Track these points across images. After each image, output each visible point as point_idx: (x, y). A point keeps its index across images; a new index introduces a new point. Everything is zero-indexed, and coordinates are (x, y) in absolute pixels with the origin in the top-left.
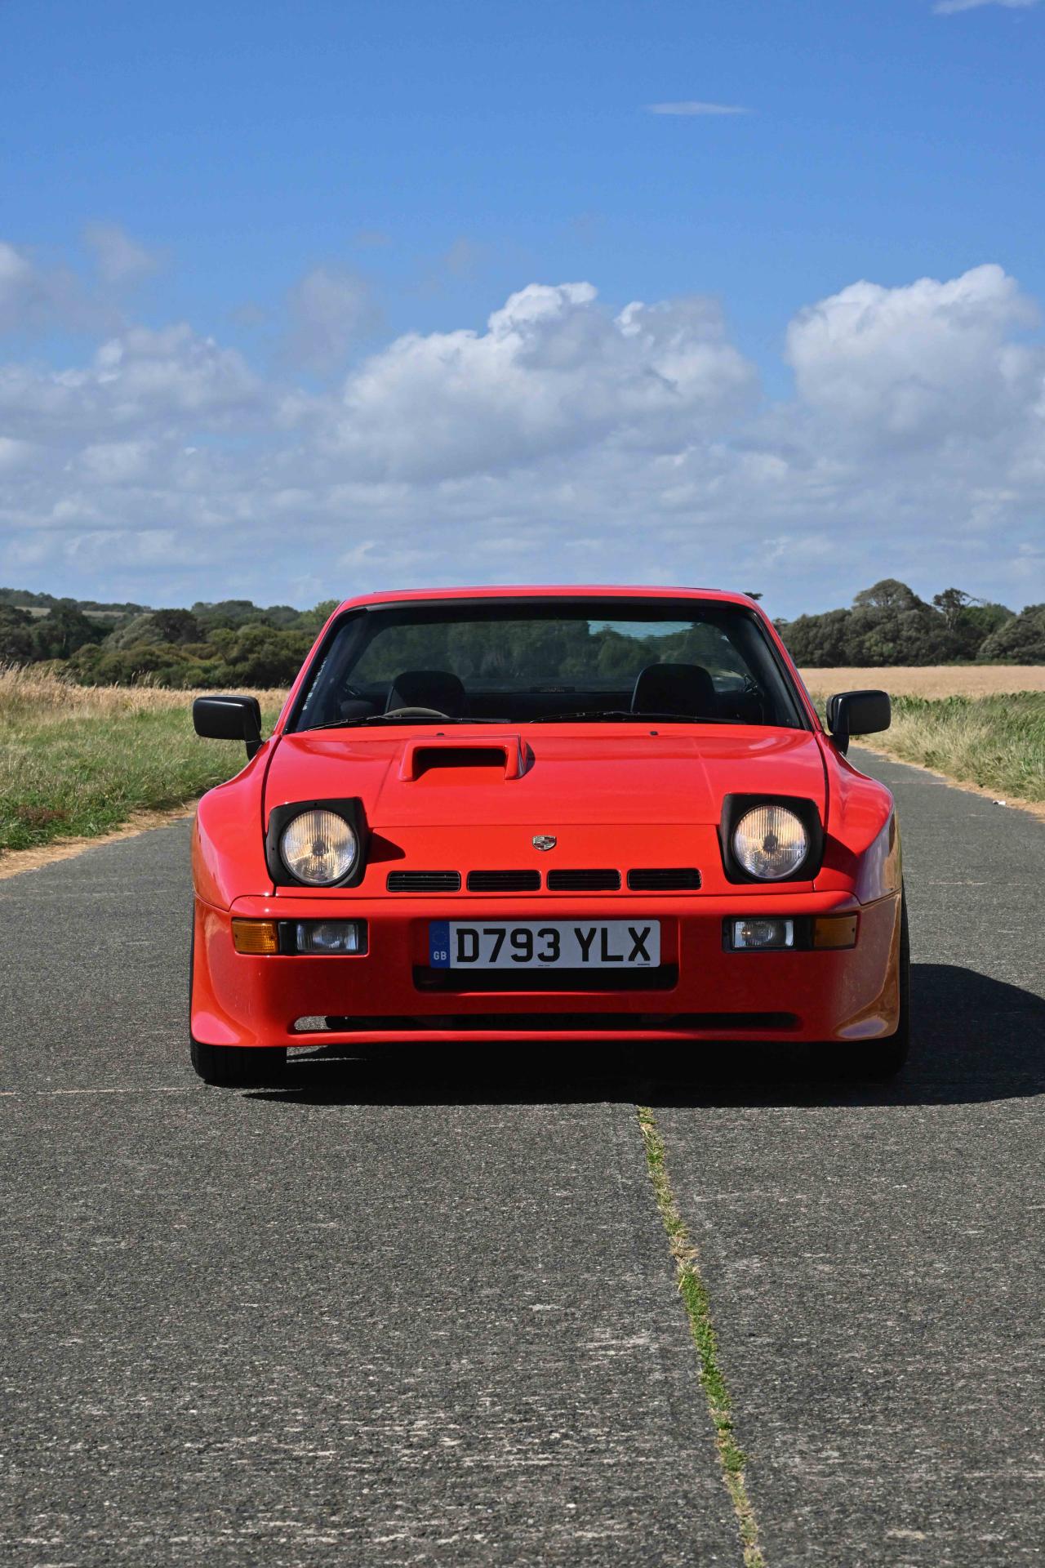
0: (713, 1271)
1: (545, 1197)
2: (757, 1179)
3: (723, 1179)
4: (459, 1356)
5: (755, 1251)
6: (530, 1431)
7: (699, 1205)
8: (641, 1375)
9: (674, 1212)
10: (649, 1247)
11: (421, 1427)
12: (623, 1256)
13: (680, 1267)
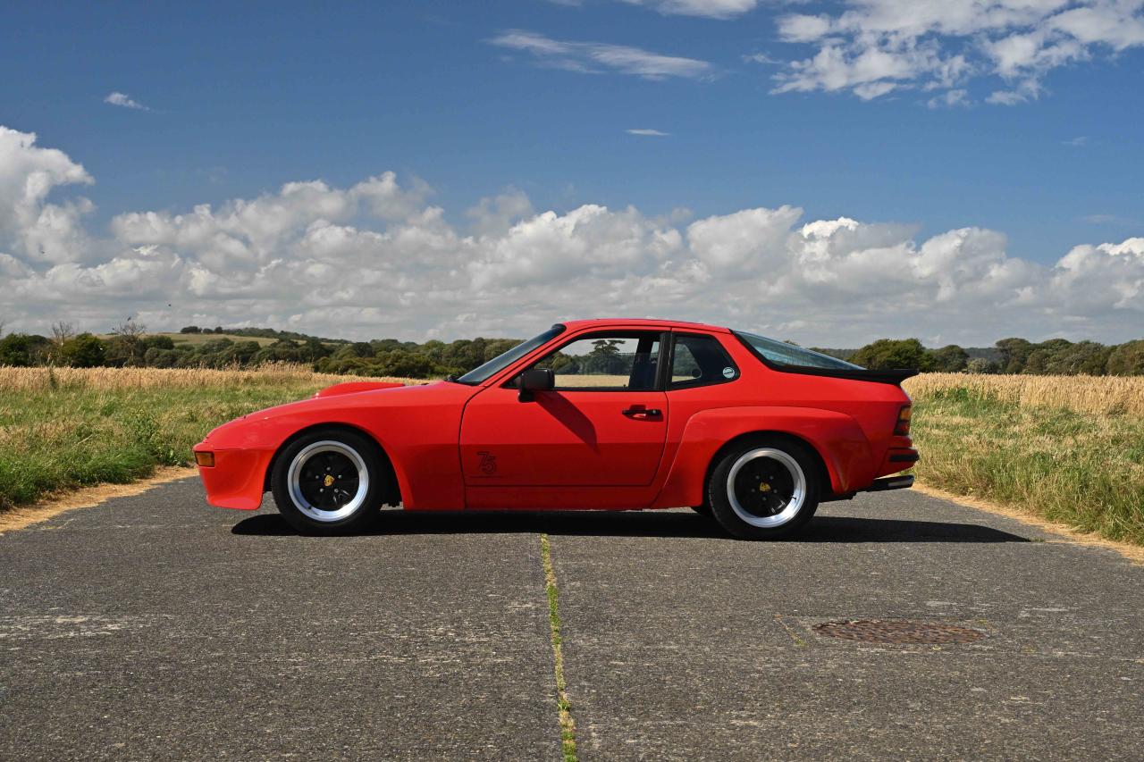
0: (561, 585)
1: (499, 560)
2: (584, 557)
3: (571, 557)
4: (458, 609)
5: (580, 579)
6: (482, 631)
7: (560, 565)
8: (526, 615)
9: (549, 567)
10: (537, 577)
11: (441, 630)
12: (527, 579)
13: (548, 584)
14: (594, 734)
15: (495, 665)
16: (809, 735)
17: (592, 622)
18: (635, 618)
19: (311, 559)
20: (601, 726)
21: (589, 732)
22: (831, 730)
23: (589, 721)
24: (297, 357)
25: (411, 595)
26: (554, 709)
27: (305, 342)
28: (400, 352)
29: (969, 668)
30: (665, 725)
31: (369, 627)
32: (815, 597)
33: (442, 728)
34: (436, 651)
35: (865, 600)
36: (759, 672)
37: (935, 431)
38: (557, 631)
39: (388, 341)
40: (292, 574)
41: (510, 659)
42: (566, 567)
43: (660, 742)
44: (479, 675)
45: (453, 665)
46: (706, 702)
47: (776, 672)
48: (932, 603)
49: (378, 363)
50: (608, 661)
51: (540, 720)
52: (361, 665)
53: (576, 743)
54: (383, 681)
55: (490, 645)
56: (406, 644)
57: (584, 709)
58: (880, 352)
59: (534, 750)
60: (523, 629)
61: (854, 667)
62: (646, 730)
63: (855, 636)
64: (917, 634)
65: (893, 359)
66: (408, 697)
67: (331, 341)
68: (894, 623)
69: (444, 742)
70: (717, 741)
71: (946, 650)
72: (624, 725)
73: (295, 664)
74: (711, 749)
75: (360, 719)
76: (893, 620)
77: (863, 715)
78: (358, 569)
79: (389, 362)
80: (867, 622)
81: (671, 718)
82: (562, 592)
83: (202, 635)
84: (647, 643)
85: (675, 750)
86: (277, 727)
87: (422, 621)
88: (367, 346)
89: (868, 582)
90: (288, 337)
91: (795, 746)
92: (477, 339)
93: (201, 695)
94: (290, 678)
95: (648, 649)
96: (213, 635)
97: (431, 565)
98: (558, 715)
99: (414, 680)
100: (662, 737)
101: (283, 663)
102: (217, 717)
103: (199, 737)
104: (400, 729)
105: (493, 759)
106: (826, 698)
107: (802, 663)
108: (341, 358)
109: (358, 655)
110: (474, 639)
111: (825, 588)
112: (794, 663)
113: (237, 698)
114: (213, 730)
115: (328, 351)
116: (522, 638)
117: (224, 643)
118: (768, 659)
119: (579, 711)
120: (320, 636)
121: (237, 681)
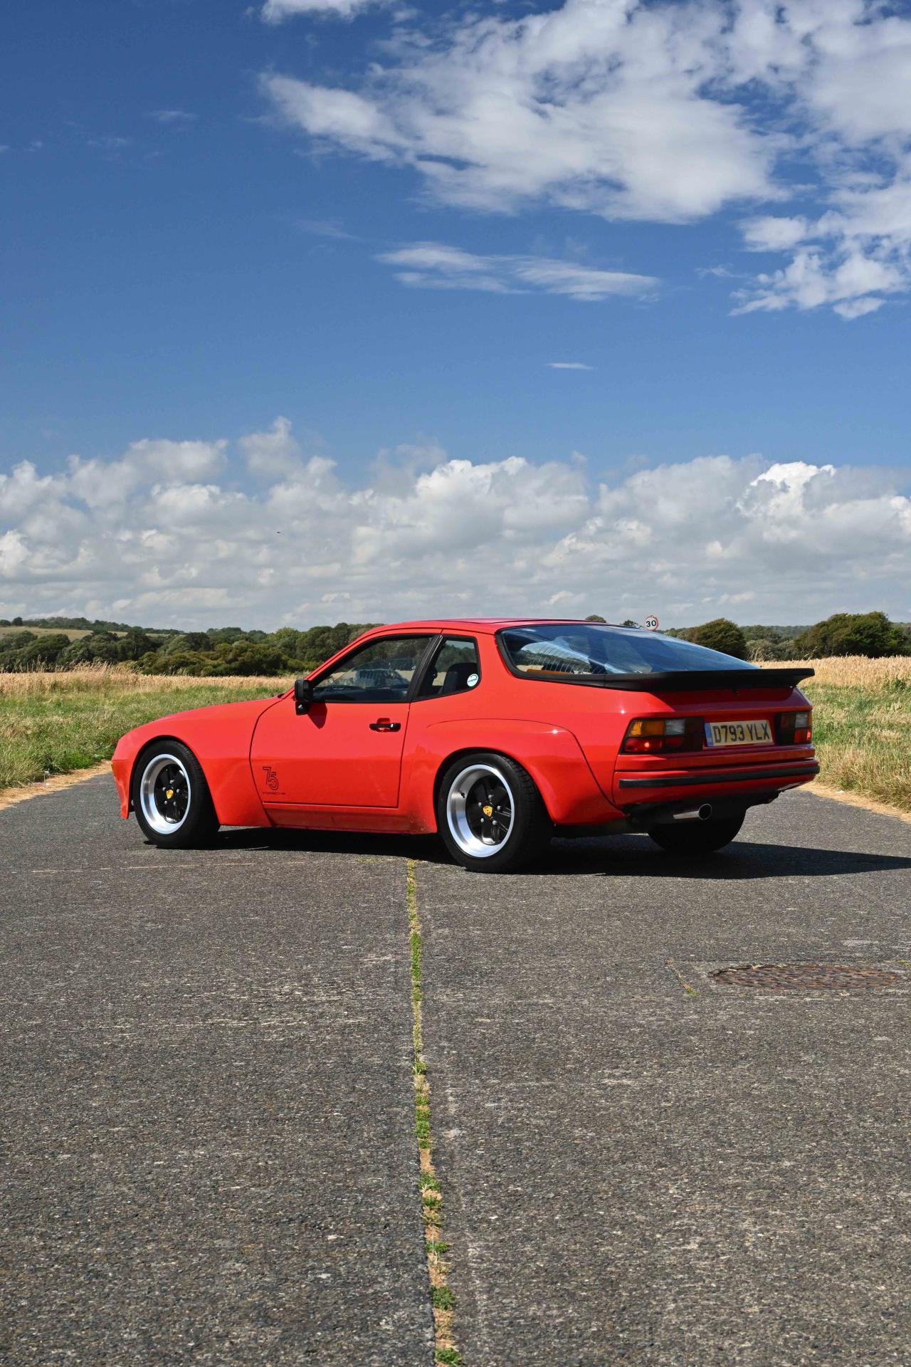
0: (427, 933)
1: (356, 906)
2: (457, 900)
3: (441, 900)
4: (307, 964)
5: (449, 926)
6: (333, 989)
7: (427, 910)
8: (384, 969)
9: (414, 912)
10: (400, 925)
11: (286, 988)
12: (387, 928)
13: (412, 932)
14: (451, 1099)
15: (346, 1026)
16: (687, 1092)
17: (458, 975)
18: (508, 969)
19: (138, 909)
20: (459, 1090)
21: (445, 1097)
22: (711, 1087)
23: (446, 1084)
24: (116, 652)
25: (253, 950)
26: (408, 1073)
27: (125, 634)
28: (245, 644)
29: (876, 1016)
30: (529, 1087)
31: (205, 988)
32: (717, 939)
33: (285, 1096)
34: (280, 1013)
35: (774, 941)
36: (640, 1026)
38: (417, 986)
39: (229, 629)
40: (117, 928)
41: (363, 1019)
42: (434, 912)
43: (522, 1105)
44: (328, 1037)
45: (299, 1027)
46: (577, 1061)
47: (659, 1026)
48: (850, 943)
49: (216, 659)
50: (473, 1018)
51: (392, 1085)
52: (197, 1030)
53: (431, 1108)
54: (220, 1047)
55: (341, 1004)
56: (247, 1005)
57: (442, 1072)
58: (837, 630)
59: (384, 1117)
60: (380, 985)
61: (748, 1018)
62: (508, 1092)
63: (756, 983)
64: (826, 979)
65: (853, 637)
66: (248, 1064)
67: (157, 632)
68: (802, 966)
69: (286, 1111)
70: (584, 1102)
71: (856, 995)
72: (485, 1088)
73: (122, 1031)
74: (576, 1110)
75: (194, 1089)
76: (802, 964)
77: (749, 1070)
78: (193, 920)
79: (230, 656)
80: (772, 966)
81: (538, 1080)
82: (427, 942)
83: (16, 1002)
84: (519, 998)
85: (537, 1113)
86: (104, 1100)
87: (265, 979)
88: (202, 636)
89: (782, 920)
90: (105, 628)
91: (670, 1105)
92: (339, 625)
93: (18, 1069)
94: (116, 1047)
95: (519, 1004)
96: (28, 1001)
97: (278, 914)
98: (412, 1080)
99: (255, 1046)
100: (525, 1100)
101: (108, 1031)
102: (37, 1092)
103: (18, 1113)
104: (239, 1099)
105: (339, 1127)
106: (711, 1053)
107: (691, 1014)
108: (169, 654)
109: (193, 1020)
110: (324, 999)
111: (730, 929)
112: (682, 1015)
113: (58, 1070)
114: (34, 1105)
115: (155, 646)
116: (378, 995)
117: (42, 1010)
118: (654, 1012)
119: (437, 1075)
120: (150, 999)
121: (58, 1052)
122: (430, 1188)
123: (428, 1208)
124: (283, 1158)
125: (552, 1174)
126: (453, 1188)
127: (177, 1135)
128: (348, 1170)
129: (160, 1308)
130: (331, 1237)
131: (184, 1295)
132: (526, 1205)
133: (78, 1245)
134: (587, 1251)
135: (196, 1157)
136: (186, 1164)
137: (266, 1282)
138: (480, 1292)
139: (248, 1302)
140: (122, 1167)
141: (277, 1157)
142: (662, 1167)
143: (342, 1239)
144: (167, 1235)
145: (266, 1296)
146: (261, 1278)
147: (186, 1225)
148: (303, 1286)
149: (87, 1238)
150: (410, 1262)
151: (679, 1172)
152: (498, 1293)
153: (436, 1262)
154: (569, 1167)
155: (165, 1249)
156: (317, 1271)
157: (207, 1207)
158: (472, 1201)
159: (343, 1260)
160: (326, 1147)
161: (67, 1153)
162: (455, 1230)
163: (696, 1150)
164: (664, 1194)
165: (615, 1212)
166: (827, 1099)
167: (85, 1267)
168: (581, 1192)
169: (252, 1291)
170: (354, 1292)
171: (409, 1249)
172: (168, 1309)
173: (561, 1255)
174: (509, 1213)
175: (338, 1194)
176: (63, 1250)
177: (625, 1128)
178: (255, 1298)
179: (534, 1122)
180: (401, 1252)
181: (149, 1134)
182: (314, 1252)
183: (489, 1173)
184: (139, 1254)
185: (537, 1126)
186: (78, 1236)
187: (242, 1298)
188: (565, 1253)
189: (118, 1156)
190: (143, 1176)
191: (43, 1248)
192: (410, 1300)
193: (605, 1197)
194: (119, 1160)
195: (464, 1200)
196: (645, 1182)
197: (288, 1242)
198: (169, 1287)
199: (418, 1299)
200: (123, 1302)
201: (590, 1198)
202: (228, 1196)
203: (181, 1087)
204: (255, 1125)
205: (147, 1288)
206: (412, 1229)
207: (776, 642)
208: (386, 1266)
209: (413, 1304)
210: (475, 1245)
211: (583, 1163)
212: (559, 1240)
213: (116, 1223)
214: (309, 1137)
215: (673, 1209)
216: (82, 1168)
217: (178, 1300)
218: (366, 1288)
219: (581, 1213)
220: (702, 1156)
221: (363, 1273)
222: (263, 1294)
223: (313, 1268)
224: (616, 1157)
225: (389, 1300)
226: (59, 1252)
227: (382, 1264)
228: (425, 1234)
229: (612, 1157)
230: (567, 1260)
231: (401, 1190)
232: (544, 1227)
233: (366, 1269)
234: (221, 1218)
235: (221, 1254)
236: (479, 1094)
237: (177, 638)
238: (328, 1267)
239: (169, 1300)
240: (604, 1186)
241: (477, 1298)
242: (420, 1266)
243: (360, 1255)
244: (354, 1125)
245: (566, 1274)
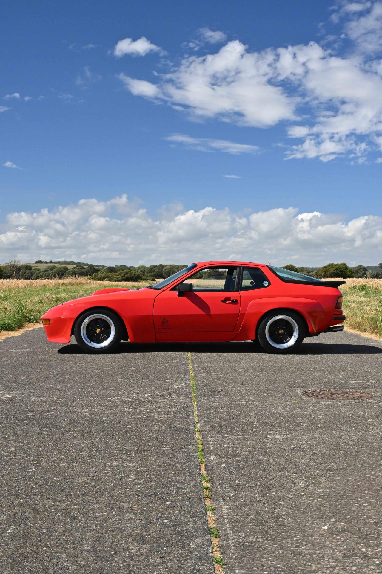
0: (196, 376)
1: (170, 365)
2: (206, 362)
3: (200, 363)
4: (153, 387)
5: (204, 373)
6: (163, 397)
7: (196, 366)
8: (182, 389)
9: (191, 367)
10: (186, 372)
11: (146, 396)
12: (182, 373)
13: (191, 375)
14: (210, 442)
15: (169, 412)
16: (301, 442)
17: (209, 392)
18: (227, 390)
19: (91, 364)
20: (213, 439)
21: (208, 442)
22: (309, 439)
23: (208, 436)
24: (84, 273)
25: (133, 381)
26: (193, 431)
27: (87, 267)
28: (128, 271)
29: (367, 411)
30: (240, 438)
31: (116, 395)
32: (303, 379)
33: (147, 440)
34: (144, 406)
35: (324, 381)
36: (279, 413)
37: (353, 305)
38: (194, 396)
39: (122, 266)
40: (83, 372)
41: (175, 409)
42: (198, 367)
43: (238, 446)
44: (162, 416)
45: (151, 412)
46: (257, 428)
47: (286, 414)
48: (352, 382)
49: (118, 276)
50: (216, 409)
51: (188, 436)
52: (113, 412)
53: (203, 446)
54: (122, 419)
55: (166, 403)
56: (131, 403)
57: (206, 431)
58: (330, 269)
59: (186, 450)
60: (180, 395)
61: (319, 411)
62: (232, 440)
63: (319, 397)
64: (345, 396)
65: (335, 271)
66: (133, 427)
67: (98, 266)
68: (335, 391)
69: (148, 447)
70: (262, 445)
71: (358, 403)
72: (223, 438)
73: (85, 412)
74: (259, 448)
75: (112, 437)
76: (335, 389)
77: (323, 432)
78: (111, 369)
79: (123, 275)
80: (324, 390)
81: (243, 435)
82: (197, 379)
83: (46, 400)
84: (232, 401)
85: (244, 449)
86: (78, 441)
87: (138, 392)
88: (113, 268)
89: (325, 372)
90: (80, 265)
91: (294, 447)
92: (160, 265)
93: (46, 427)
94: (83, 419)
95: (233, 404)
96: (50, 399)
97: (142, 367)
98: (195, 434)
99: (135, 419)
100: (239, 443)
101: (80, 412)
102: (53, 437)
103: (45, 445)
104: (129, 441)
105: (168, 454)
106: (307, 425)
107: (297, 409)
108: (102, 274)
109: (111, 408)
110: (160, 400)
111: (307, 375)
112: (294, 409)
113: (61, 428)
114: (51, 442)
115: (97, 271)
116: (180, 399)
117: (55, 403)
118: (283, 408)
119: (204, 432)
120: (95, 400)
121: (61, 420)
122: (206, 481)
123: (205, 490)
124: (147, 466)
125: (253, 476)
126: (214, 481)
127: (106, 456)
128: (173, 473)
129: (100, 535)
130: (168, 503)
131: (109, 529)
132: (244, 490)
133: (67, 505)
134: (270, 511)
135: (114, 466)
136: (110, 468)
137: (142, 523)
138: (229, 530)
139: (136, 533)
140: (85, 470)
141: (145, 467)
142: (295, 473)
143: (172, 504)
144: (102, 501)
145: (143, 530)
146: (140, 522)
147: (110, 496)
148: (158, 526)
149: (71, 502)
150: (200, 515)
151: (302, 476)
152: (236, 530)
153: (210, 516)
154: (259, 473)
155: (101, 507)
156: (163, 519)
157: (118, 488)
158: (222, 487)
159: (173, 514)
160: (164, 463)
161: (64, 463)
162: (217, 500)
163: (307, 466)
164: (297, 485)
165: (279, 494)
166: (354, 445)
167: (70, 515)
168: (265, 484)
169: (137, 528)
170: (179, 529)
171: (199, 509)
172: (103, 535)
173: (260, 513)
174: (237, 493)
175: (169, 484)
176: (61, 507)
177: (279, 457)
178: (138, 531)
179: (243, 453)
180: (196, 511)
181: (95, 455)
182: (161, 510)
183: (228, 475)
184: (91, 509)
185: (245, 455)
186: (67, 500)
187: (133, 531)
188: (262, 512)
189: (83, 465)
190: (93, 474)
191: (53, 505)
192: (202, 533)
193: (274, 486)
194: (84, 466)
195: (219, 487)
196: (289, 480)
197: (150, 505)
198: (104, 525)
199: (205, 533)
200: (85, 532)
201: (269, 487)
202: (126, 483)
203: (107, 435)
204: (136, 453)
205: (95, 525)
206: (200, 500)
207: (308, 273)
208: (191, 517)
209: (203, 535)
210: (225, 507)
211: (264, 471)
212: (258, 506)
213: (82, 495)
214: (157, 458)
215: (302, 492)
216: (70, 470)
217: (107, 531)
218: (183, 527)
219: (266, 494)
220: (310, 469)
221: (181, 520)
222: (141, 529)
223: (161, 517)
224: (277, 469)
225: (193, 533)
226: (60, 508)
227: (189, 516)
228: (205, 502)
229: (275, 469)
230: (263, 515)
231: (194, 482)
232: (252, 500)
233: (183, 518)
234: (124, 493)
235: (124, 510)
236: (221, 441)
237: (105, 268)
238: (167, 517)
239: (104, 531)
240: (273, 482)
241: (228, 532)
242: (204, 517)
243: (180, 512)
244: (174, 453)
245: (263, 521)
